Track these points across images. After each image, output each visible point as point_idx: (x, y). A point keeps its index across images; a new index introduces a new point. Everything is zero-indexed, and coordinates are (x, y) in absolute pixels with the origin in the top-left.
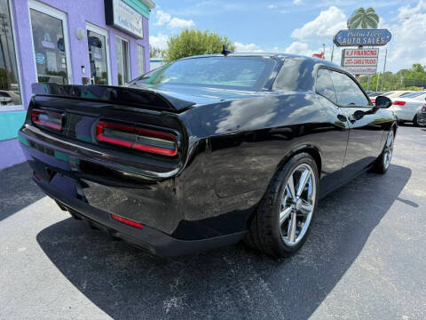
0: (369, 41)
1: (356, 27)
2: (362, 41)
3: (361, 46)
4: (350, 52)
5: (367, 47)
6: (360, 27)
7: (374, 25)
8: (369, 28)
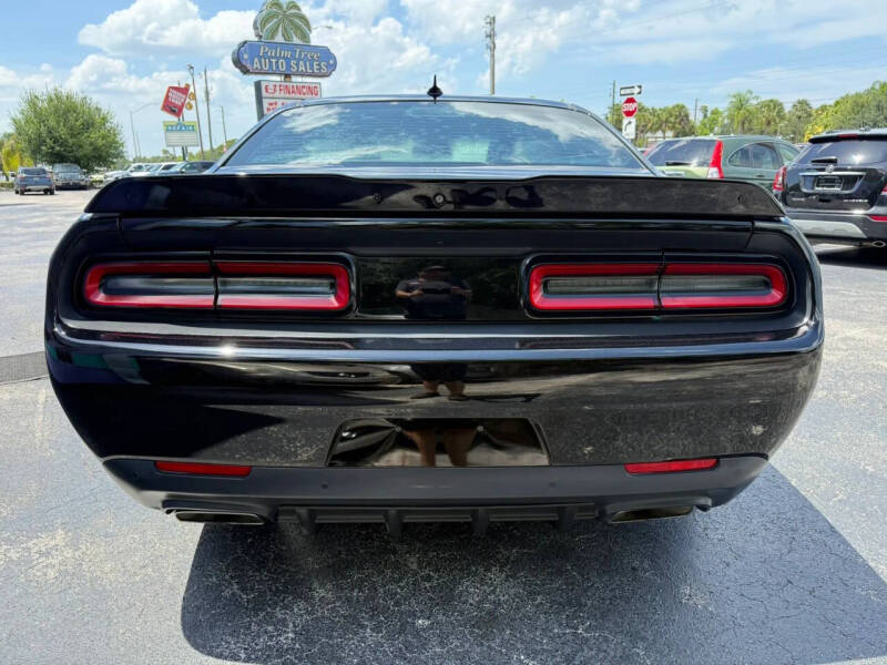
0: (302, 68)
1: (273, 37)
2: (289, 66)
3: (287, 76)
4: (271, 86)
5: (299, 79)
6: (279, 38)
7: (305, 37)
8: (296, 40)
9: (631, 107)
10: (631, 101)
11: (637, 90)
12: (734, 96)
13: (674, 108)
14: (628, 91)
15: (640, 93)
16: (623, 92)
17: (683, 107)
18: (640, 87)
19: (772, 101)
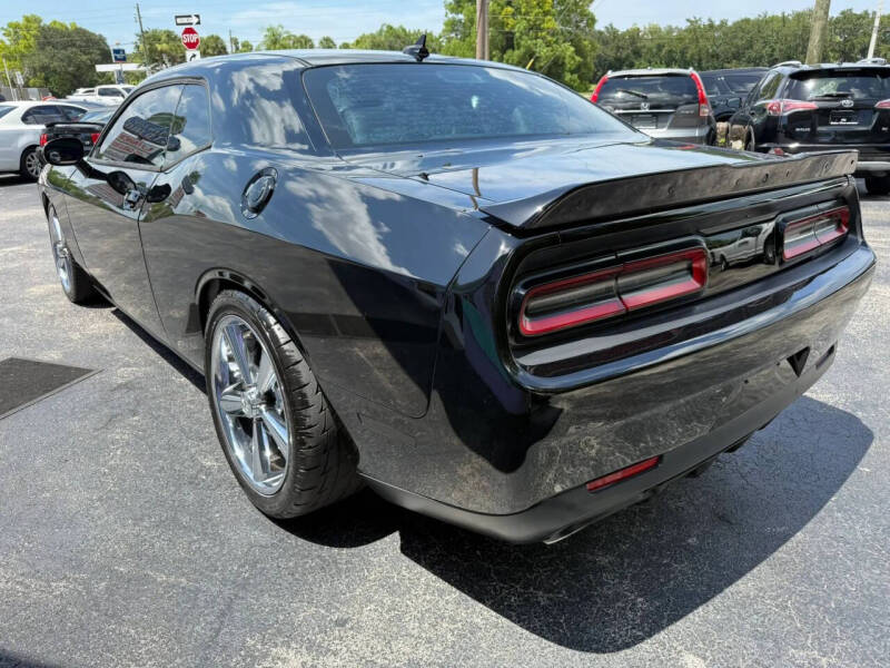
9: (193, 38)
10: (190, 31)
11: (195, 20)
12: (268, 30)
13: (209, 38)
14: (185, 20)
15: (199, 23)
16: (179, 21)
17: (218, 38)
18: (197, 16)
19: (302, 37)
